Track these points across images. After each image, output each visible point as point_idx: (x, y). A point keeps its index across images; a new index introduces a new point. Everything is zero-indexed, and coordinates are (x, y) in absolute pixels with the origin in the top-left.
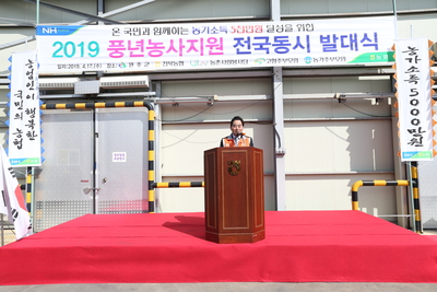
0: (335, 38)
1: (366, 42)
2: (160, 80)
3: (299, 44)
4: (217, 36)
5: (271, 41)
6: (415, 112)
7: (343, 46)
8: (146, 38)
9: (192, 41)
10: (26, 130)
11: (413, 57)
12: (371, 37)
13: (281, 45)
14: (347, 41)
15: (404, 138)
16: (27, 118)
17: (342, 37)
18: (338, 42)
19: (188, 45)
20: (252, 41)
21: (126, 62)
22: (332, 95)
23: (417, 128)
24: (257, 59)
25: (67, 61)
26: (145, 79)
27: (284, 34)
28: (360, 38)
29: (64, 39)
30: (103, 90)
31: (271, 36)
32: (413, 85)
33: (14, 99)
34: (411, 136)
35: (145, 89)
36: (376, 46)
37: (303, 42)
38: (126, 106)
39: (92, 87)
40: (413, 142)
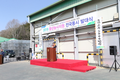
0: (84, 20)
1: (90, 19)
3: (77, 23)
4: (63, 24)
5: (72, 23)
6: (99, 36)
7: (85, 21)
9: (60, 25)
10: (41, 44)
11: (99, 22)
12: (91, 18)
13: (74, 23)
14: (86, 20)
15: (97, 43)
16: (41, 42)
17: (85, 19)
18: (84, 21)
20: (69, 24)
23: (100, 40)
25: (45, 32)
27: (74, 21)
28: (89, 19)
29: (44, 28)
31: (72, 22)
32: (99, 29)
33: (40, 39)
34: (99, 43)
36: (92, 20)
37: (78, 22)
39: (47, 36)
40: (99, 44)
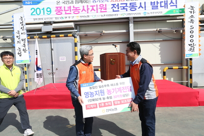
0: (157, 3)
1: (172, 4)
2: (79, 24)
3: (141, 6)
4: (104, 4)
5: (128, 5)
6: (192, 36)
7: (161, 6)
8: (72, 5)
9: (93, 6)
10: (22, 48)
11: (192, 11)
12: (174, 2)
13: (133, 7)
14: (163, 4)
15: (187, 47)
16: (22, 43)
17: (161, 2)
18: (159, 5)
19: (91, 8)
20: (120, 5)
21: (64, 17)
22: (155, 30)
23: (192, 43)
24: (122, 14)
25: (37, 17)
26: (72, 24)
27: (134, 2)
28: (169, 2)
30: (54, 30)
31: (128, 3)
32: (191, 24)
34: (190, 47)
35: (72, 29)
36: (176, 6)
37: (143, 5)
38: (64, 36)
39: (49, 28)
40: (191, 49)
